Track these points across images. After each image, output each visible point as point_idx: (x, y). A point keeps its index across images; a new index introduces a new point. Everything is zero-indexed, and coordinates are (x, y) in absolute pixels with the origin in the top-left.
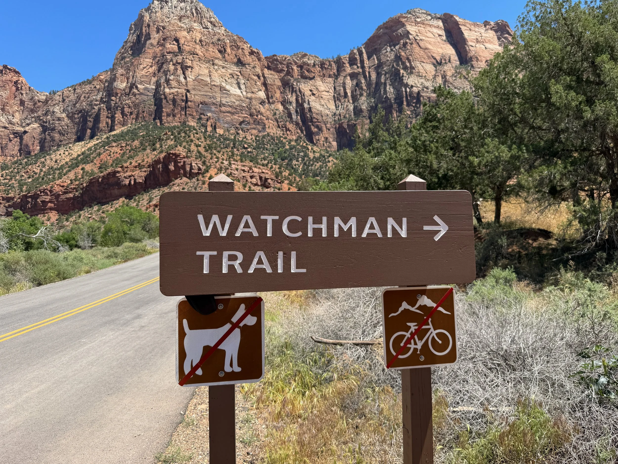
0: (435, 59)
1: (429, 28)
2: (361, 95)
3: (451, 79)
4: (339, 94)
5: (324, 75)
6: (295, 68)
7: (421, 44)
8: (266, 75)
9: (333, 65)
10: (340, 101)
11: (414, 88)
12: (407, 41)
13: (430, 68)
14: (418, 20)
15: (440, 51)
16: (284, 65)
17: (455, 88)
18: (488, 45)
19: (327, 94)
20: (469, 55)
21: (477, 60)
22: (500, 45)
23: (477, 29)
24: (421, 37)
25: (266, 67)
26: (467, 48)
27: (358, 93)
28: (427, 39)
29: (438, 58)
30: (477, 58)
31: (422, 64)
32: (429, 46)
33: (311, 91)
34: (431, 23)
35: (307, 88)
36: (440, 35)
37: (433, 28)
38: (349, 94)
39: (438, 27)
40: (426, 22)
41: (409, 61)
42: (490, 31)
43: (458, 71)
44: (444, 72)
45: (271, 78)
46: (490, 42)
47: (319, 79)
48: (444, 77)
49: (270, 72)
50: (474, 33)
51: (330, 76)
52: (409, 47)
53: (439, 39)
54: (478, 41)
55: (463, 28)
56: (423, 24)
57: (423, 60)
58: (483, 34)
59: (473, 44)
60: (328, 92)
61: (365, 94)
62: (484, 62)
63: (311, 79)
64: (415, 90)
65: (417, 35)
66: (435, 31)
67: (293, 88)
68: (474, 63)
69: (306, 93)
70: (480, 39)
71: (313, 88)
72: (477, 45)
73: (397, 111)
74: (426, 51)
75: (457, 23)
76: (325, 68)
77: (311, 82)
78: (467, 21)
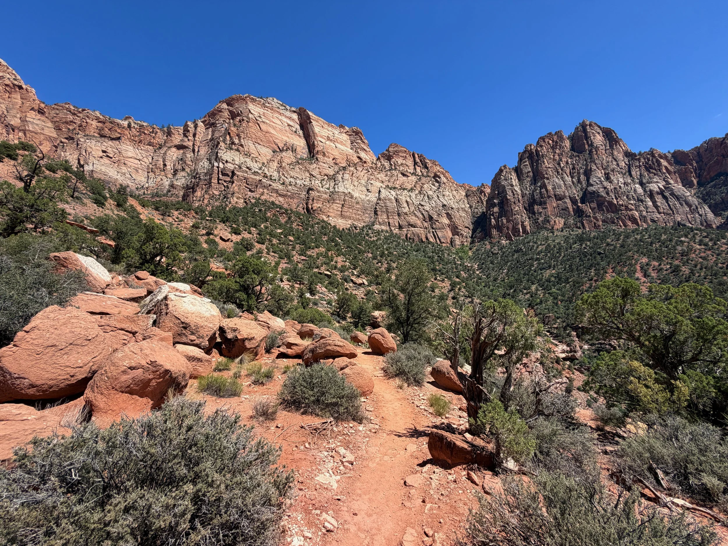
0: (277, 145)
1: (277, 115)
2: (183, 170)
3: (287, 167)
4: (156, 165)
5: (140, 142)
6: (94, 123)
7: (263, 126)
8: (28, 119)
9: (160, 134)
10: (154, 173)
11: (229, 165)
12: (245, 118)
13: (266, 152)
14: (268, 105)
15: (285, 138)
16: (78, 116)
17: (291, 177)
18: (338, 145)
19: (137, 162)
20: (317, 149)
21: (324, 155)
22: (351, 149)
23: (330, 129)
24: (264, 120)
25: (32, 109)
26: (316, 142)
27: (180, 167)
28: (272, 123)
29: (281, 145)
30: (324, 153)
31: (257, 145)
32: (272, 131)
33: (104, 152)
34: (281, 112)
35: (98, 148)
36: (289, 125)
37: (283, 117)
38: (168, 167)
39: (290, 118)
40: (277, 110)
41: (239, 137)
42: (344, 135)
43: (300, 161)
44: (282, 157)
45: (37, 125)
46: (341, 143)
47: (129, 143)
48: (280, 162)
49: (39, 116)
50: (326, 131)
51: (150, 144)
52: (244, 125)
53: (287, 128)
54: (328, 139)
55: (314, 123)
56: (272, 109)
57: (259, 142)
58: (336, 135)
59: (323, 141)
60: (139, 160)
61: (188, 170)
62: (331, 159)
63: (112, 139)
64: (230, 166)
65: (260, 117)
66: (285, 120)
67: (78, 145)
68: (320, 156)
69: (93, 153)
70: (331, 138)
71: (109, 150)
72: (327, 142)
73: (202, 189)
74: (267, 135)
75: (309, 117)
76: (145, 134)
77: (110, 143)
78: (320, 119)
